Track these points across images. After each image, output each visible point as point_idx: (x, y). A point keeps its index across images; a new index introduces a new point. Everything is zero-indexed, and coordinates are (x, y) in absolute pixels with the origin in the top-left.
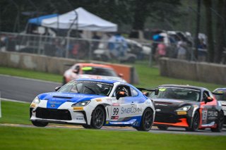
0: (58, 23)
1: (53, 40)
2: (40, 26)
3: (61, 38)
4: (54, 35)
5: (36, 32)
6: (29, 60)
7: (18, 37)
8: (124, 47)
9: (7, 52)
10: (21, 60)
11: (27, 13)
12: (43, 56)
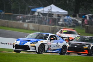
0: (43, 11)
1: (41, 18)
2: (36, 12)
3: (45, 17)
4: (42, 16)
5: (34, 14)
6: (31, 26)
7: (27, 17)
8: (70, 21)
9: (22, 23)
10: (28, 26)
11: (30, 7)
12: (37, 24)
